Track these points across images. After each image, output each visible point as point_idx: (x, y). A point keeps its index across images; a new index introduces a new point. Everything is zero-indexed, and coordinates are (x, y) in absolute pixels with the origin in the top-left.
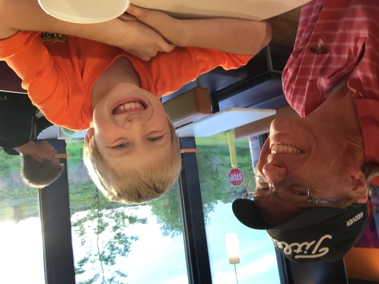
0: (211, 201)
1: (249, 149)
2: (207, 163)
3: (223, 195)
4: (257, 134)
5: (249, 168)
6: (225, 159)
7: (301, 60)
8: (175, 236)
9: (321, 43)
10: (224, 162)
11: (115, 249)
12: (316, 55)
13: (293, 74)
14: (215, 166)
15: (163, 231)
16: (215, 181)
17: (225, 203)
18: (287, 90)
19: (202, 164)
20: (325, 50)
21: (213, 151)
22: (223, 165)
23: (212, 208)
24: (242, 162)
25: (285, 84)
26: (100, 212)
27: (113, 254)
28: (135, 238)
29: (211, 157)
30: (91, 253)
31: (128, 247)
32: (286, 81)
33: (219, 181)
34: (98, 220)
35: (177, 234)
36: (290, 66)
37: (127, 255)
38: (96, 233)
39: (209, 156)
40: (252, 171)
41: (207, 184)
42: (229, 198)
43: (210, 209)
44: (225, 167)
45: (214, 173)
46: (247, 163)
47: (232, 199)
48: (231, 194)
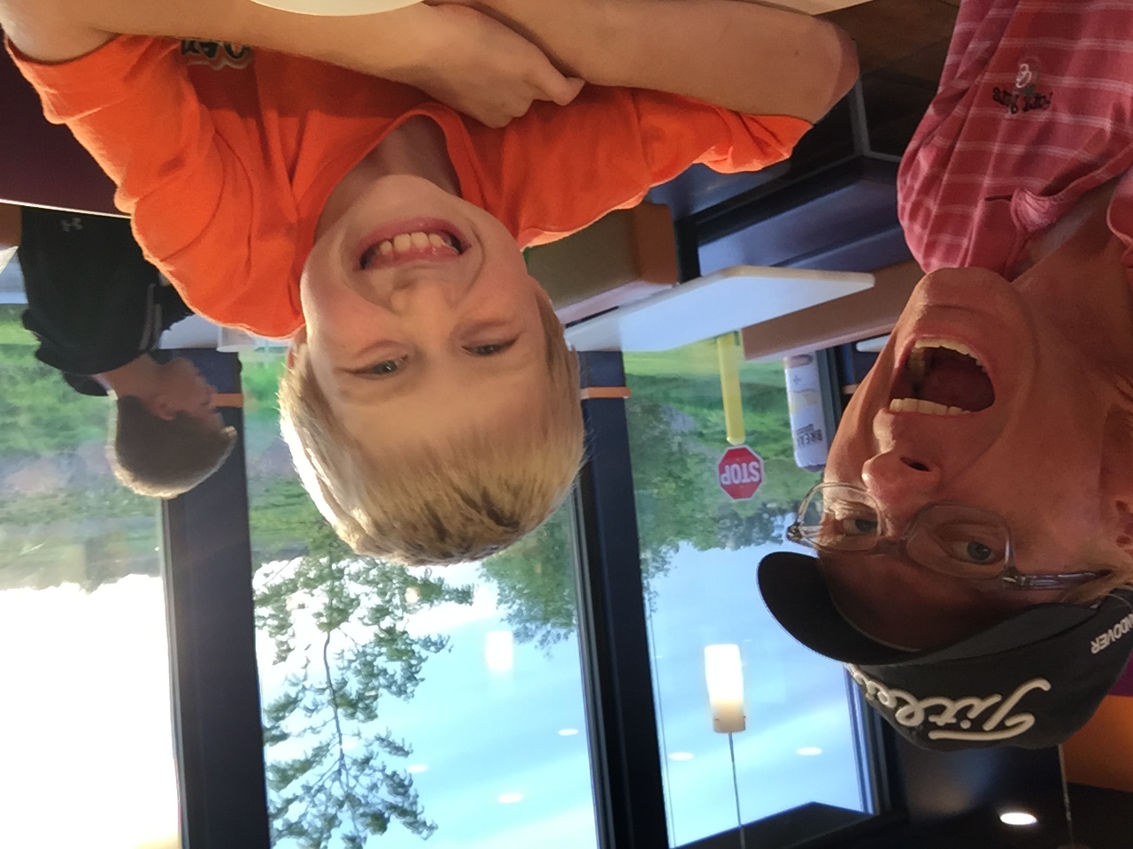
0: (662, 541)
1: (783, 391)
2: (655, 427)
3: (697, 525)
4: (812, 347)
5: (777, 447)
6: (709, 418)
7: (962, 125)
8: (552, 641)
9: (1025, 75)
10: (706, 427)
11: (378, 675)
12: (1008, 115)
13: (932, 167)
14: (678, 439)
15: (515, 626)
16: (675, 481)
17: (704, 549)
18: (913, 217)
19: (640, 431)
20: (1036, 99)
21: (674, 392)
22: (701, 435)
23: (664, 562)
24: (759, 428)
25: (905, 199)
26: (335, 566)
27: (373, 689)
28: (435, 644)
29: (665, 412)
30: (307, 684)
31: (414, 669)
32: (911, 188)
33: (689, 483)
34: (329, 589)
35: (558, 636)
36: (927, 141)
37: (412, 692)
38: (321, 626)
39: (660, 409)
40: (788, 457)
41: (651, 491)
42: (716, 534)
43: (658, 565)
44: (706, 441)
45: (674, 458)
46: (774, 432)
47: (725, 536)
48: (721, 522)
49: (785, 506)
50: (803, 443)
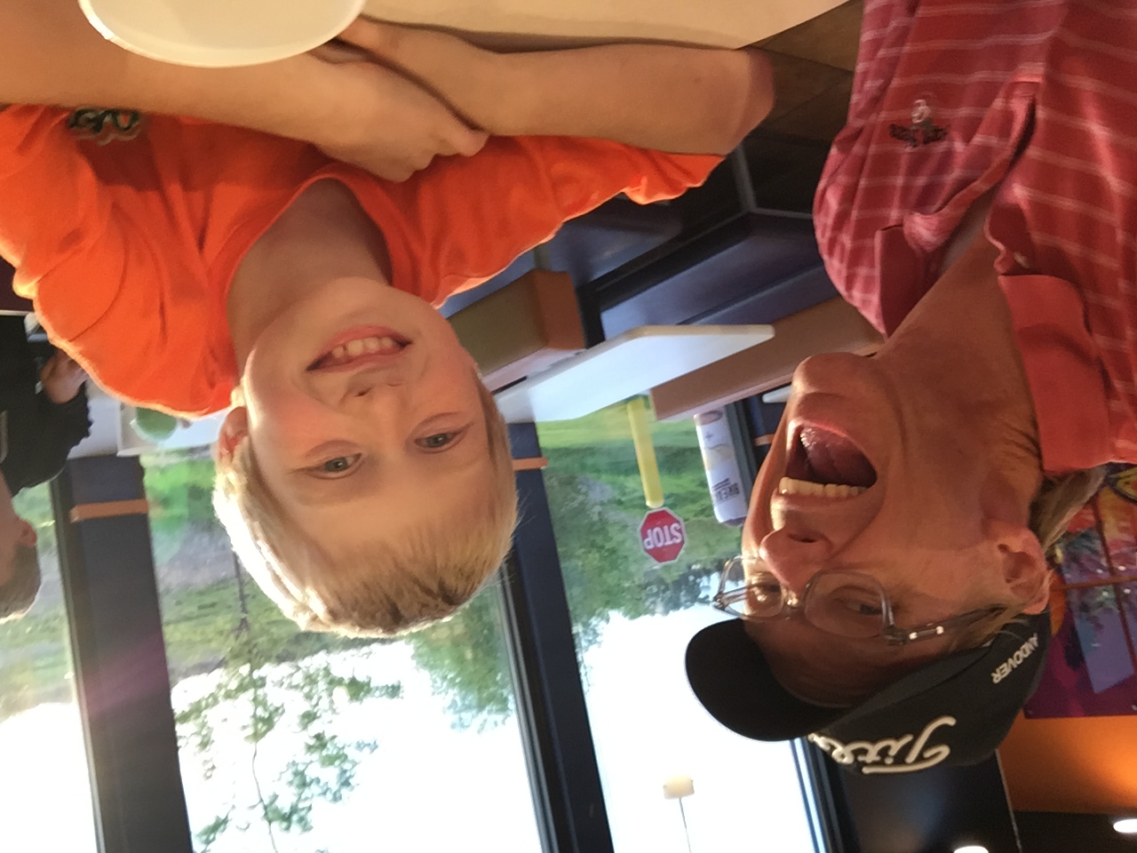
0: (592, 614)
1: (697, 450)
2: (574, 499)
3: (624, 594)
4: (720, 403)
5: (696, 507)
6: (627, 484)
7: (864, 163)
8: (489, 729)
9: (921, 110)
10: (624, 494)
11: (311, 784)
12: (908, 149)
14: (598, 509)
15: (452, 717)
16: (598, 551)
17: (633, 617)
18: (831, 253)
19: (560, 504)
20: (935, 132)
21: (590, 461)
22: (620, 503)
23: (596, 634)
24: (676, 490)
26: (256, 675)
27: (306, 799)
28: (367, 746)
29: (582, 483)
31: (348, 774)
32: (826, 225)
33: (613, 551)
34: (252, 698)
35: (496, 723)
36: (832, 180)
38: (246, 737)
39: (577, 480)
40: (708, 516)
41: (576, 563)
42: (644, 602)
43: (591, 638)
44: (626, 508)
45: (595, 528)
46: (692, 493)
47: (653, 603)
48: (648, 588)
49: (709, 567)
50: (721, 499)
